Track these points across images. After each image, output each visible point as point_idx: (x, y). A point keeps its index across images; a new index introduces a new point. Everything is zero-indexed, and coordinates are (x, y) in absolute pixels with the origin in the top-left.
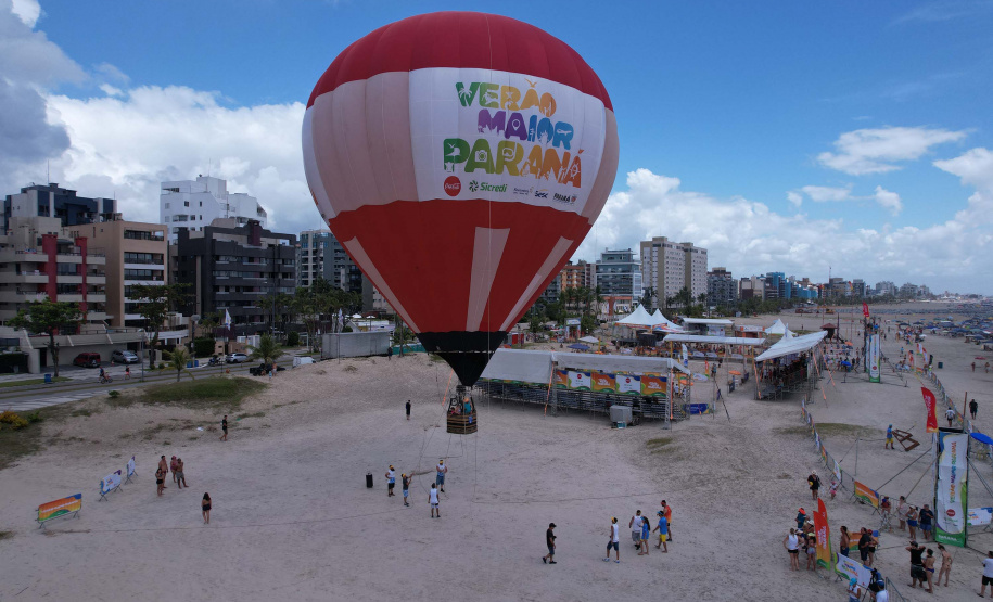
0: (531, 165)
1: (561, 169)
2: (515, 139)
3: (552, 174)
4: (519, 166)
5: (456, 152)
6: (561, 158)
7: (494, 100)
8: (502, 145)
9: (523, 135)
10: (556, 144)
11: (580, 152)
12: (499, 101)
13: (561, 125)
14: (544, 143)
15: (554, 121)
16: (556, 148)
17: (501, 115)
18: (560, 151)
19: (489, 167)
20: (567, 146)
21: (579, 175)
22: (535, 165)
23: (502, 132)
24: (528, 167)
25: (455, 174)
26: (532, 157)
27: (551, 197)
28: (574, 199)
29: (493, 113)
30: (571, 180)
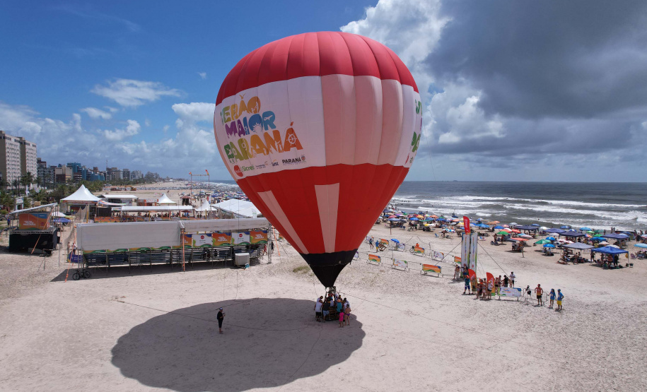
0: (255, 149)
1: (276, 144)
2: (242, 136)
3: (272, 149)
6: (272, 135)
7: (228, 116)
8: (241, 141)
9: (243, 132)
10: (266, 129)
11: (292, 124)
12: (230, 116)
13: (266, 114)
14: (258, 130)
15: (261, 114)
16: (267, 131)
17: (233, 124)
18: (270, 132)
19: (240, 157)
20: (273, 127)
21: (297, 140)
22: (258, 147)
23: (237, 134)
26: (253, 143)
27: (280, 163)
29: (229, 124)
30: (294, 146)
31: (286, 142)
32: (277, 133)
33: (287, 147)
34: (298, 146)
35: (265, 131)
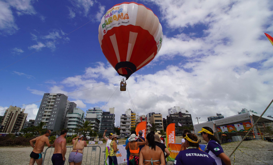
2: (111, 16)
3: (120, 19)
4: (112, 20)
5: (104, 26)
6: (121, 15)
11: (128, 13)
13: (120, 10)
17: (108, 15)
18: (120, 14)
19: (107, 24)
20: (122, 12)
22: (115, 18)
24: (113, 19)
25: (105, 29)
27: (121, 23)
28: (129, 22)
30: (126, 18)
31: (125, 17)
32: (122, 14)
33: (124, 18)
34: (128, 18)
35: (118, 14)
